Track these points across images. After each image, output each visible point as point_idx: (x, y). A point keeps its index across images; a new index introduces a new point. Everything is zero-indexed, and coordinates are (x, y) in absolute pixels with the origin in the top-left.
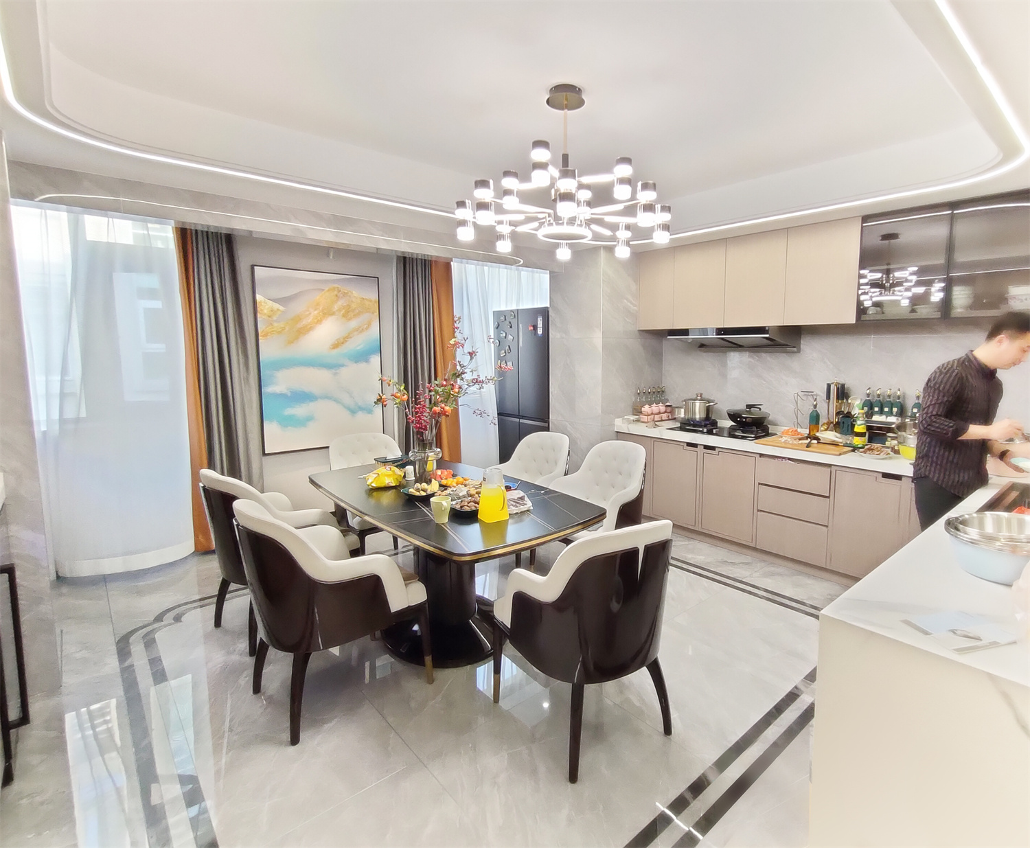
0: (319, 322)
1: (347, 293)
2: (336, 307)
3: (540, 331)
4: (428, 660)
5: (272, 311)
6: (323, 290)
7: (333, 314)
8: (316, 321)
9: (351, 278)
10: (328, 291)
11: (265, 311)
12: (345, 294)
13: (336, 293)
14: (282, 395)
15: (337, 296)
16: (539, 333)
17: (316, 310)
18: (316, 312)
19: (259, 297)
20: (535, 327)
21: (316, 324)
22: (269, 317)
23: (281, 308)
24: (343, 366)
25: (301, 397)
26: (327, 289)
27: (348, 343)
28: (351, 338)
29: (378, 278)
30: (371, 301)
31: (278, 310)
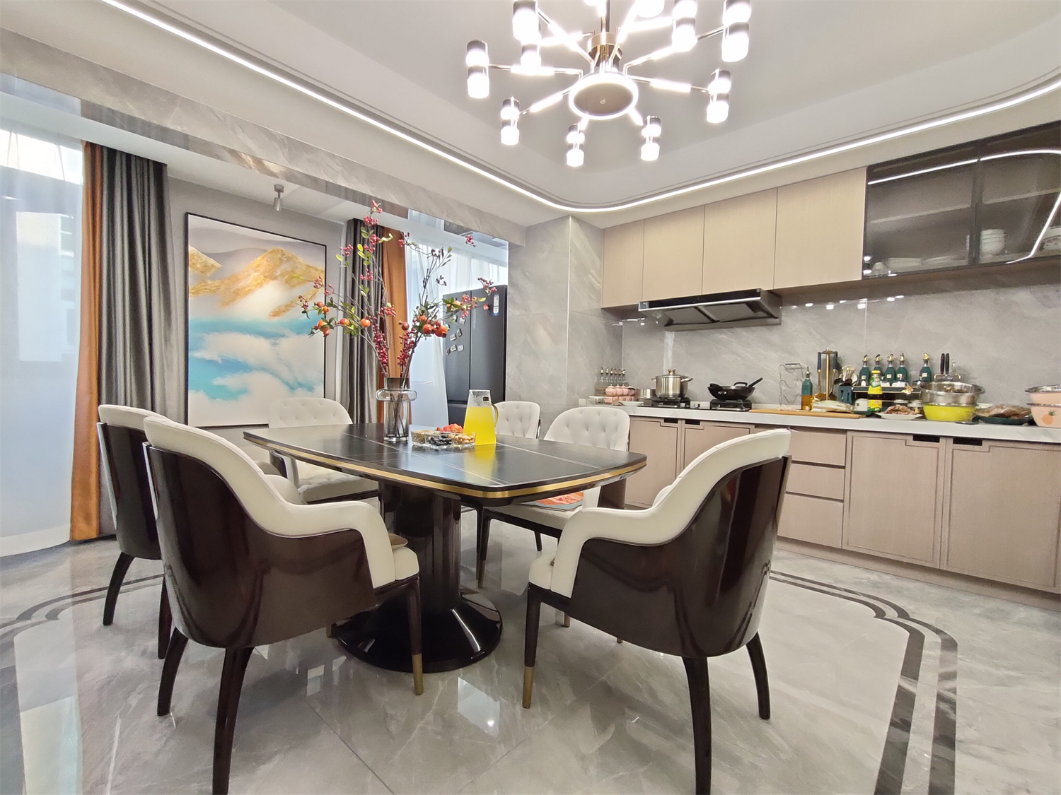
0: (260, 285)
1: (292, 258)
2: (279, 272)
3: (496, 311)
4: (417, 660)
5: (206, 266)
6: (266, 251)
7: (275, 278)
8: (256, 283)
9: (296, 243)
10: (271, 253)
11: (198, 266)
12: (289, 259)
13: (279, 256)
14: (211, 362)
15: (280, 259)
16: (494, 312)
17: (256, 271)
18: (256, 274)
19: (191, 249)
20: (491, 307)
21: (256, 287)
22: (202, 272)
23: (217, 265)
24: (283, 336)
25: (233, 366)
26: (269, 250)
27: (290, 311)
28: (293, 306)
29: (326, 246)
30: (317, 270)
31: (213, 266)
